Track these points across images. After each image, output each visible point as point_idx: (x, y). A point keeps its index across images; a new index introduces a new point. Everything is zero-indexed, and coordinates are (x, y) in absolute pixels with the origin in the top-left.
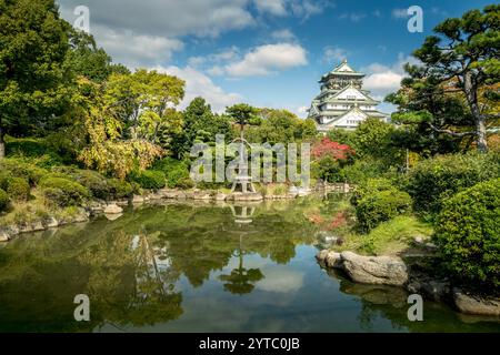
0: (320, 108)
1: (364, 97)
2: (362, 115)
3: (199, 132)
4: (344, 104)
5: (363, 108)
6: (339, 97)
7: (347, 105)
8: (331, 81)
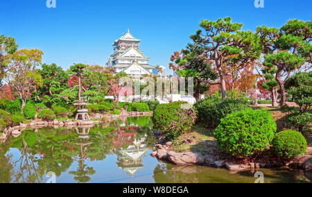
0: (114, 63)
1: (140, 56)
2: (140, 67)
4: (128, 60)
5: (140, 62)
6: (125, 55)
7: (130, 60)
8: (120, 44)
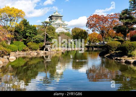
3: (27, 31)
4: (57, 25)
6: (55, 23)
